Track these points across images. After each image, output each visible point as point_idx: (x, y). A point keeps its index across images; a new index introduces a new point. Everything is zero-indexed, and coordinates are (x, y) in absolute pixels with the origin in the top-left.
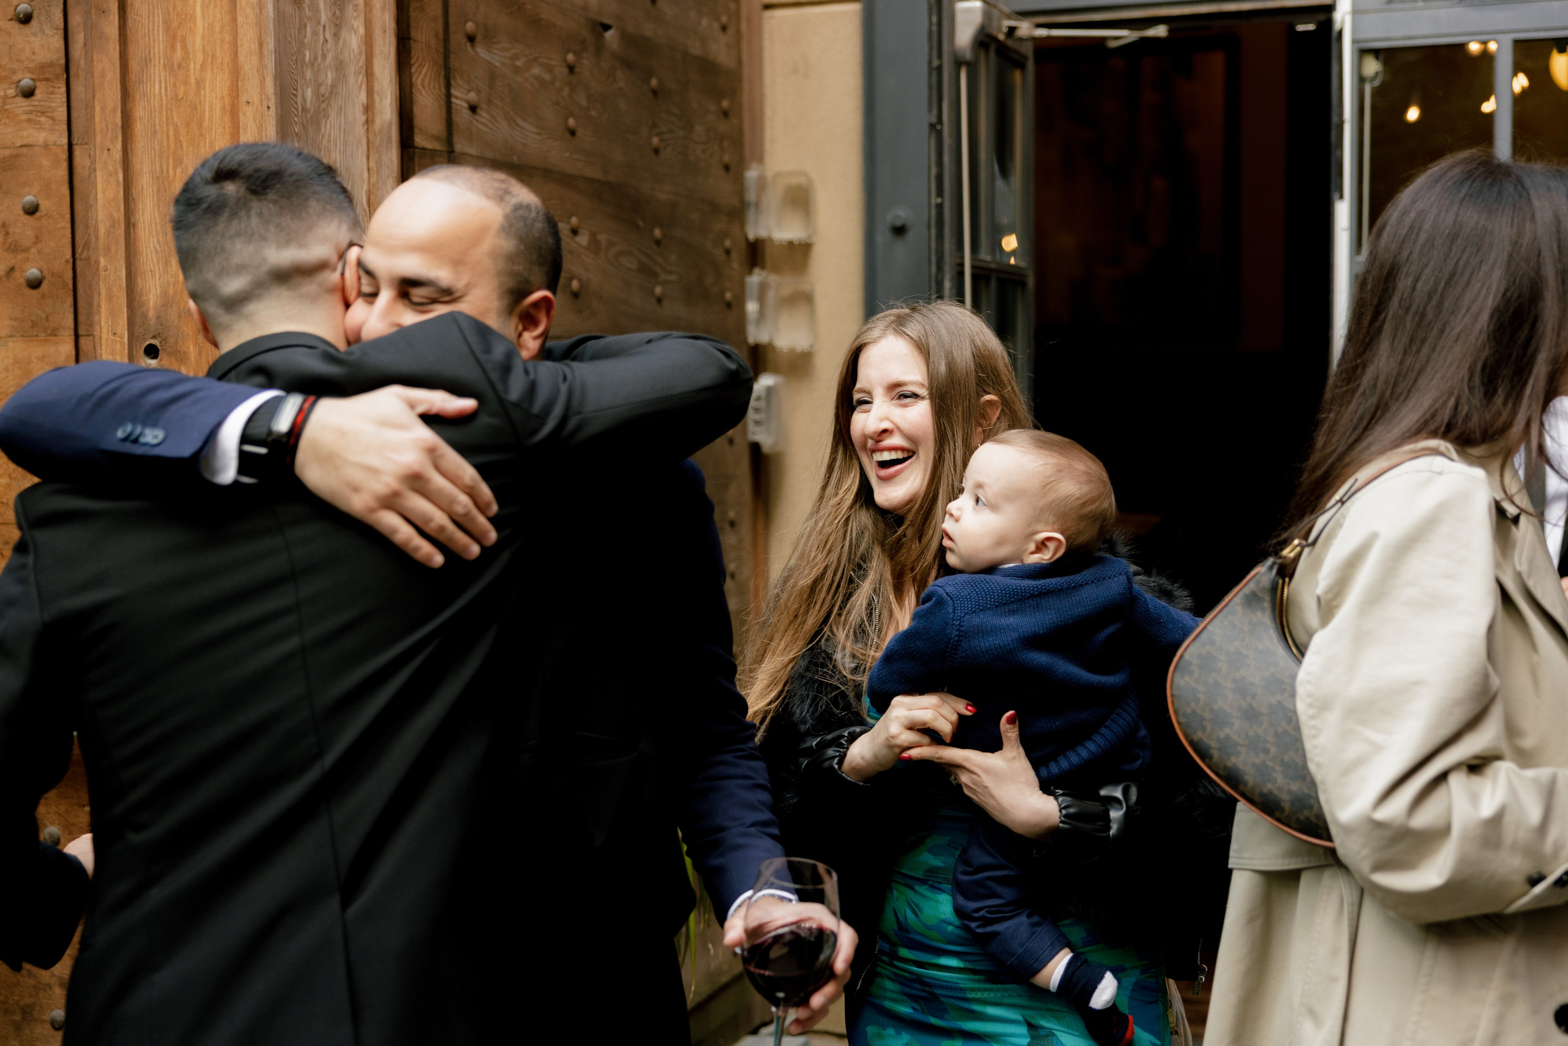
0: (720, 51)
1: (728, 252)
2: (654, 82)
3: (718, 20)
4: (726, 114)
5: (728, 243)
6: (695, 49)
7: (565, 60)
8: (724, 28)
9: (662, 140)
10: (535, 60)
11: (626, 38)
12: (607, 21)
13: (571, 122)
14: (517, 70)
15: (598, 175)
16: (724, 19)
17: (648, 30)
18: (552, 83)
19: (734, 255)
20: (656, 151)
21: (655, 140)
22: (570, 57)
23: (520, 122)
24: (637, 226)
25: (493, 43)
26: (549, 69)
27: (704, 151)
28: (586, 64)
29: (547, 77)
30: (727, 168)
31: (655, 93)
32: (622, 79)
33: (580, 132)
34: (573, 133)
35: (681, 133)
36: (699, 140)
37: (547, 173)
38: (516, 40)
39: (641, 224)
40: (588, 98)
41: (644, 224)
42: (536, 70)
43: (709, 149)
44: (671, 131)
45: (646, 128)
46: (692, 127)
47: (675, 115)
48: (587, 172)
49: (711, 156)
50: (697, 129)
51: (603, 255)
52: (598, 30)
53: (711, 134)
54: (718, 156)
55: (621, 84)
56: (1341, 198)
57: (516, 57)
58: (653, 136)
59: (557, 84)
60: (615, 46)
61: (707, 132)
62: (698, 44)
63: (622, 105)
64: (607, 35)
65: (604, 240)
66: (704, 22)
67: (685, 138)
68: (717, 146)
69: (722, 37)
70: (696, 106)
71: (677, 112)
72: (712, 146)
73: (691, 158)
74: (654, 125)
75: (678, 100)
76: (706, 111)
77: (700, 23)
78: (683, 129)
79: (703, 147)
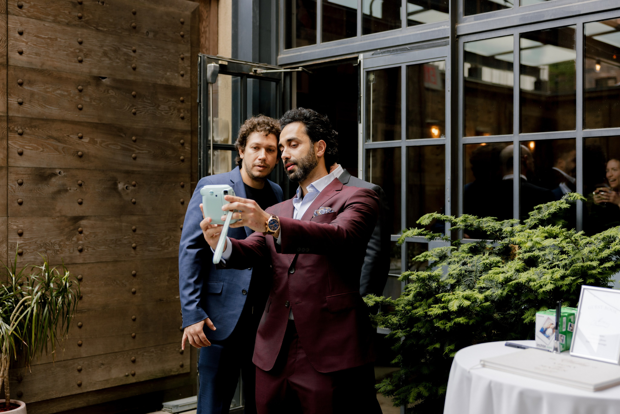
0: (181, 82)
1: (183, 144)
2: (133, 93)
3: (179, 73)
4: (183, 101)
5: (182, 141)
6: (164, 82)
7: (77, 88)
8: (182, 75)
9: (137, 111)
10: (59, 89)
11: (114, 80)
12: (104, 76)
13: (80, 106)
14: (47, 92)
15: (96, 121)
16: (182, 72)
17: (131, 78)
18: (69, 95)
20: (135, 114)
21: (133, 110)
22: (80, 87)
23: (48, 107)
24: (122, 136)
25: (34, 85)
26: (67, 91)
28: (90, 89)
29: (66, 93)
30: (183, 118)
31: (134, 96)
32: (112, 93)
33: (85, 109)
34: (81, 109)
35: (152, 108)
36: (163, 110)
37: (64, 121)
38: (47, 84)
39: (124, 136)
40: (91, 99)
41: (125, 135)
42: (59, 92)
43: (170, 112)
44: (144, 107)
45: (128, 106)
46: (159, 106)
47: (148, 103)
48: (89, 120)
49: (172, 114)
50: (162, 106)
51: (98, 145)
52: (98, 79)
53: (172, 108)
54: (176, 114)
55: (111, 94)
56: (360, 122)
57: (47, 88)
58: (132, 109)
59: (72, 95)
60: (108, 83)
61: (169, 107)
62: (164, 81)
63: (113, 100)
64: (104, 80)
65: (99, 140)
66: (168, 74)
67: (154, 109)
68: (176, 111)
69: (180, 78)
70: (162, 99)
71: (149, 101)
72: (173, 111)
73: (158, 115)
74: (133, 106)
75: (149, 98)
76: (169, 101)
77: (166, 74)
78: (153, 107)
79: (166, 112)
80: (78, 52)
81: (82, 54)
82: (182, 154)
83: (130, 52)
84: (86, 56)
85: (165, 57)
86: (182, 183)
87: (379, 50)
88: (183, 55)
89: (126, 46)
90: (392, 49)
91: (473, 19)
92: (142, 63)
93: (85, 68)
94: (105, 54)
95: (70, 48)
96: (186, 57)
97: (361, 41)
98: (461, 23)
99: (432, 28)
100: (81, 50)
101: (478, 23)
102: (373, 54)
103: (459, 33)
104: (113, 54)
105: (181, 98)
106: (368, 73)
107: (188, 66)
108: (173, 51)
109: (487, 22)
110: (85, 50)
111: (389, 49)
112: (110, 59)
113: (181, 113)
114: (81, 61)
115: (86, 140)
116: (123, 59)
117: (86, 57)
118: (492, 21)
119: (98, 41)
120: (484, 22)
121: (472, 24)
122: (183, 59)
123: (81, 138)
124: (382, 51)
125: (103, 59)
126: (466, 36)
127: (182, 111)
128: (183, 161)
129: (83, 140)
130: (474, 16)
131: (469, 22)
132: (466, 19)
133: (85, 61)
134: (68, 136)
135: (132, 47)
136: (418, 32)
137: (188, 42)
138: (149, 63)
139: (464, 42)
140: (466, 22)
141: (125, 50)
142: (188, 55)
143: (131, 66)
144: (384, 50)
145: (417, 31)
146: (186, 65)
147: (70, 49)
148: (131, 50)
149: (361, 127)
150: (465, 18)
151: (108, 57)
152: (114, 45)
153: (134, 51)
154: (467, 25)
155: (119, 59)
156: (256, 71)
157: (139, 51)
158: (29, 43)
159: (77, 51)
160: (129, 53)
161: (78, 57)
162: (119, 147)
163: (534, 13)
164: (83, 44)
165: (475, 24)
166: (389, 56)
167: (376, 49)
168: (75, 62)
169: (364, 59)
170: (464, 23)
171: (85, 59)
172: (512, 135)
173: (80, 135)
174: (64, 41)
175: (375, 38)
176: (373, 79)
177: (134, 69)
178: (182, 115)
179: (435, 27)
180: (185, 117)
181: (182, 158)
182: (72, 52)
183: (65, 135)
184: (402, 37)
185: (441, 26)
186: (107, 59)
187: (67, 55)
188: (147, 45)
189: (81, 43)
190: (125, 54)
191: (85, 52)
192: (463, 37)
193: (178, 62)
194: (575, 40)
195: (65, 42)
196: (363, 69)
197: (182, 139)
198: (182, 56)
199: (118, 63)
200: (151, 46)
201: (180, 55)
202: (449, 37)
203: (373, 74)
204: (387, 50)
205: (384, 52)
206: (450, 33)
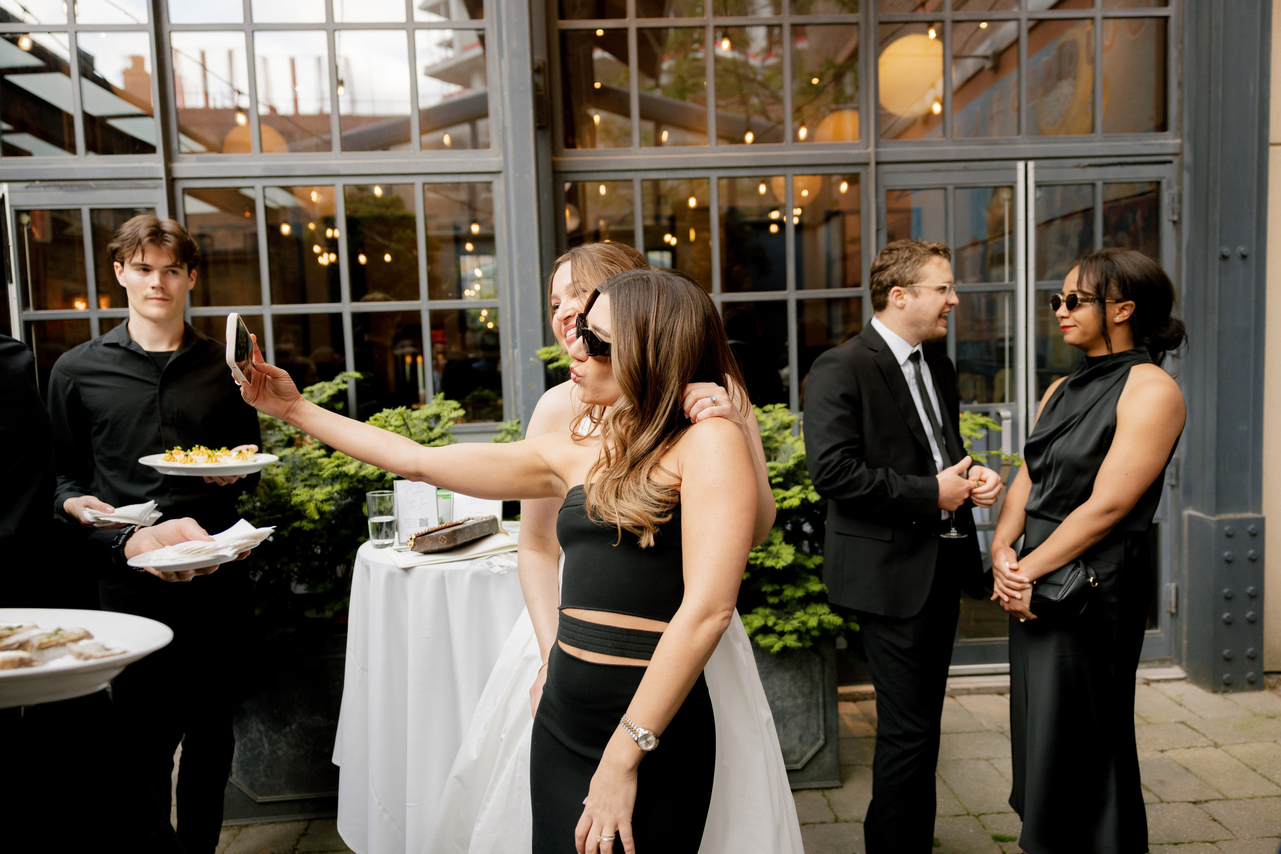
56: (11, 282)
87: (37, 183)
90: (62, 184)
91: (194, 159)
98: (177, 162)
99: (131, 163)
101: (205, 166)
102: (27, 187)
103: (175, 176)
106: (18, 213)
109: (217, 166)
111: (57, 183)
120: (212, 166)
121: (196, 167)
124: (44, 184)
126: (186, 180)
130: (196, 157)
132: (184, 160)
136: (107, 165)
139: (182, 186)
140: (185, 163)
144: (48, 183)
145: (105, 163)
149: (13, 289)
150: (181, 158)
154: (189, 167)
163: (282, 165)
165: (200, 166)
166: (59, 192)
167: (34, 181)
169: (10, 191)
170: (181, 162)
172: (261, 307)
175: (29, 165)
176: (29, 222)
179: (135, 162)
184: (80, 169)
192: (181, 180)
196: (11, 206)
202: (161, 179)
203: (28, 214)
204: (53, 183)
205: (48, 186)
206: (162, 174)
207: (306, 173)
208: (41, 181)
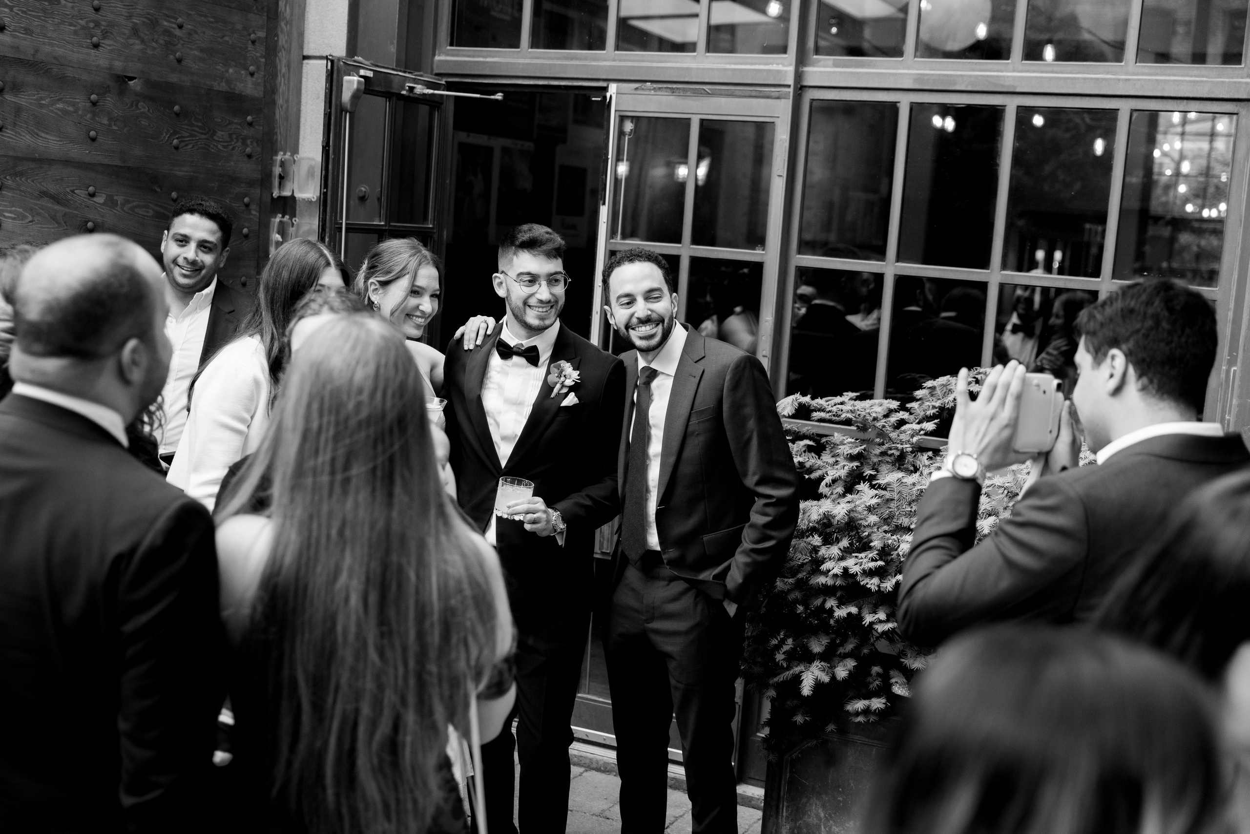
0: (249, 87)
1: (247, 205)
2: (176, 108)
3: (247, 69)
4: (250, 124)
5: (246, 200)
6: (223, 87)
7: (89, 99)
8: (252, 74)
9: (180, 142)
10: (59, 100)
11: (148, 83)
12: (131, 75)
13: (92, 133)
14: (42, 106)
15: (117, 162)
16: (252, 68)
17: (174, 78)
18: (76, 112)
19: (253, 207)
20: (177, 148)
21: (175, 142)
22: (94, 97)
23: (43, 135)
24: (156, 191)
25: (21, 92)
26: (73, 105)
27: (225, 147)
28: (110, 101)
29: (71, 109)
30: (249, 156)
31: (177, 114)
32: (143, 108)
33: (100, 139)
34: (93, 140)
35: (203, 136)
36: (221, 140)
37: (67, 162)
38: (42, 90)
39: (158, 190)
40: (110, 119)
41: (161, 190)
42: (60, 106)
43: (231, 145)
44: (192, 136)
45: (166, 134)
46: (214, 133)
47: (197, 126)
48: (106, 161)
49: (233, 149)
50: (220, 133)
51: (118, 208)
52: (123, 80)
53: (234, 136)
54: (240, 149)
55: (142, 110)
56: (604, 204)
57: (42, 99)
58: (174, 139)
59: (80, 113)
60: (138, 88)
61: (230, 135)
62: (223, 84)
63: (144, 122)
64: (131, 83)
65: (120, 199)
66: (231, 71)
67: (207, 139)
68: (239, 144)
69: (249, 78)
70: (220, 121)
71: (200, 124)
72: (235, 144)
73: (213, 151)
74: (175, 133)
75: (200, 117)
76: (230, 123)
77: (227, 71)
78: (205, 134)
79: (225, 144)
80: (93, 28)
81: (98, 32)
82: (246, 224)
83: (174, 28)
84: (105, 35)
85: (227, 38)
86: (243, 279)
87: (649, 84)
88: (255, 34)
89: (167, 16)
90: (674, 86)
91: (831, 63)
92: (192, 49)
93: (101, 59)
94: (135, 31)
95: (81, 19)
96: (259, 38)
97: (614, 60)
98: (810, 65)
99: (755, 64)
100: (97, 24)
101: (841, 73)
102: (637, 89)
103: (806, 83)
104: (147, 33)
105: (249, 118)
106: (623, 119)
107: (262, 57)
108: (239, 26)
109: (857, 73)
110: (103, 23)
111: (669, 86)
112: (143, 41)
113: (247, 146)
114: (96, 46)
115: (100, 199)
116: (162, 42)
117: (104, 38)
118: (866, 73)
119: (125, 5)
120: (852, 73)
121: (830, 72)
122: (253, 42)
123: (92, 195)
124: (655, 86)
125: (131, 41)
126: (817, 89)
127: (249, 142)
128: (246, 236)
129: (95, 199)
130: (834, 59)
131: (824, 67)
132: (819, 61)
133: (104, 45)
134: (73, 191)
135: (176, 19)
136: (728, 66)
137: (263, 8)
138: (202, 50)
139: (812, 98)
140: (819, 67)
141: (165, 23)
142: (262, 34)
143: (175, 56)
144: (660, 86)
145: (726, 64)
146: (258, 55)
147: (80, 21)
148: (175, 23)
149: (604, 212)
150: (816, 59)
151: (139, 37)
152: (149, 14)
153: (180, 27)
154: (821, 72)
155: (156, 42)
156: (411, 89)
157: (188, 26)
158: (15, 9)
159: (92, 25)
160: (172, 30)
161: (92, 36)
162: (151, 211)
163: (939, 75)
164: (101, 12)
165: (834, 72)
166: (668, 97)
167: (645, 81)
168: (88, 48)
169: (618, 93)
170: (814, 66)
171: (103, 41)
172: (884, 263)
173: (91, 189)
174: (71, 5)
175: (643, 61)
176: (631, 130)
177: (179, 61)
178: (248, 150)
179: (760, 64)
180: (253, 154)
181: (245, 230)
182: (83, 28)
183: (68, 190)
184: (698, 69)
185: (772, 64)
186: (137, 42)
187: (75, 33)
188: (201, 15)
189: (97, 10)
190: (167, 32)
191: (103, 28)
192: (811, 90)
193: (247, 48)
194: (1001, 129)
195: (73, 8)
196: (616, 111)
197: (246, 195)
198: (253, 36)
199: (154, 49)
200: (206, 16)
201: (250, 35)
202: (789, 86)
203: (632, 122)
204: (665, 86)
205: (660, 88)
206: (790, 81)
207: (970, 88)
208: (652, 82)
